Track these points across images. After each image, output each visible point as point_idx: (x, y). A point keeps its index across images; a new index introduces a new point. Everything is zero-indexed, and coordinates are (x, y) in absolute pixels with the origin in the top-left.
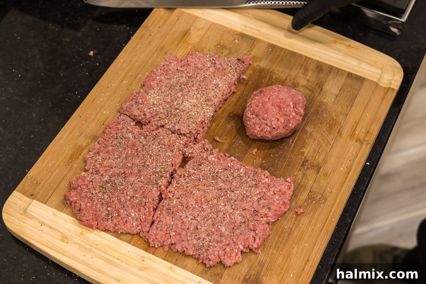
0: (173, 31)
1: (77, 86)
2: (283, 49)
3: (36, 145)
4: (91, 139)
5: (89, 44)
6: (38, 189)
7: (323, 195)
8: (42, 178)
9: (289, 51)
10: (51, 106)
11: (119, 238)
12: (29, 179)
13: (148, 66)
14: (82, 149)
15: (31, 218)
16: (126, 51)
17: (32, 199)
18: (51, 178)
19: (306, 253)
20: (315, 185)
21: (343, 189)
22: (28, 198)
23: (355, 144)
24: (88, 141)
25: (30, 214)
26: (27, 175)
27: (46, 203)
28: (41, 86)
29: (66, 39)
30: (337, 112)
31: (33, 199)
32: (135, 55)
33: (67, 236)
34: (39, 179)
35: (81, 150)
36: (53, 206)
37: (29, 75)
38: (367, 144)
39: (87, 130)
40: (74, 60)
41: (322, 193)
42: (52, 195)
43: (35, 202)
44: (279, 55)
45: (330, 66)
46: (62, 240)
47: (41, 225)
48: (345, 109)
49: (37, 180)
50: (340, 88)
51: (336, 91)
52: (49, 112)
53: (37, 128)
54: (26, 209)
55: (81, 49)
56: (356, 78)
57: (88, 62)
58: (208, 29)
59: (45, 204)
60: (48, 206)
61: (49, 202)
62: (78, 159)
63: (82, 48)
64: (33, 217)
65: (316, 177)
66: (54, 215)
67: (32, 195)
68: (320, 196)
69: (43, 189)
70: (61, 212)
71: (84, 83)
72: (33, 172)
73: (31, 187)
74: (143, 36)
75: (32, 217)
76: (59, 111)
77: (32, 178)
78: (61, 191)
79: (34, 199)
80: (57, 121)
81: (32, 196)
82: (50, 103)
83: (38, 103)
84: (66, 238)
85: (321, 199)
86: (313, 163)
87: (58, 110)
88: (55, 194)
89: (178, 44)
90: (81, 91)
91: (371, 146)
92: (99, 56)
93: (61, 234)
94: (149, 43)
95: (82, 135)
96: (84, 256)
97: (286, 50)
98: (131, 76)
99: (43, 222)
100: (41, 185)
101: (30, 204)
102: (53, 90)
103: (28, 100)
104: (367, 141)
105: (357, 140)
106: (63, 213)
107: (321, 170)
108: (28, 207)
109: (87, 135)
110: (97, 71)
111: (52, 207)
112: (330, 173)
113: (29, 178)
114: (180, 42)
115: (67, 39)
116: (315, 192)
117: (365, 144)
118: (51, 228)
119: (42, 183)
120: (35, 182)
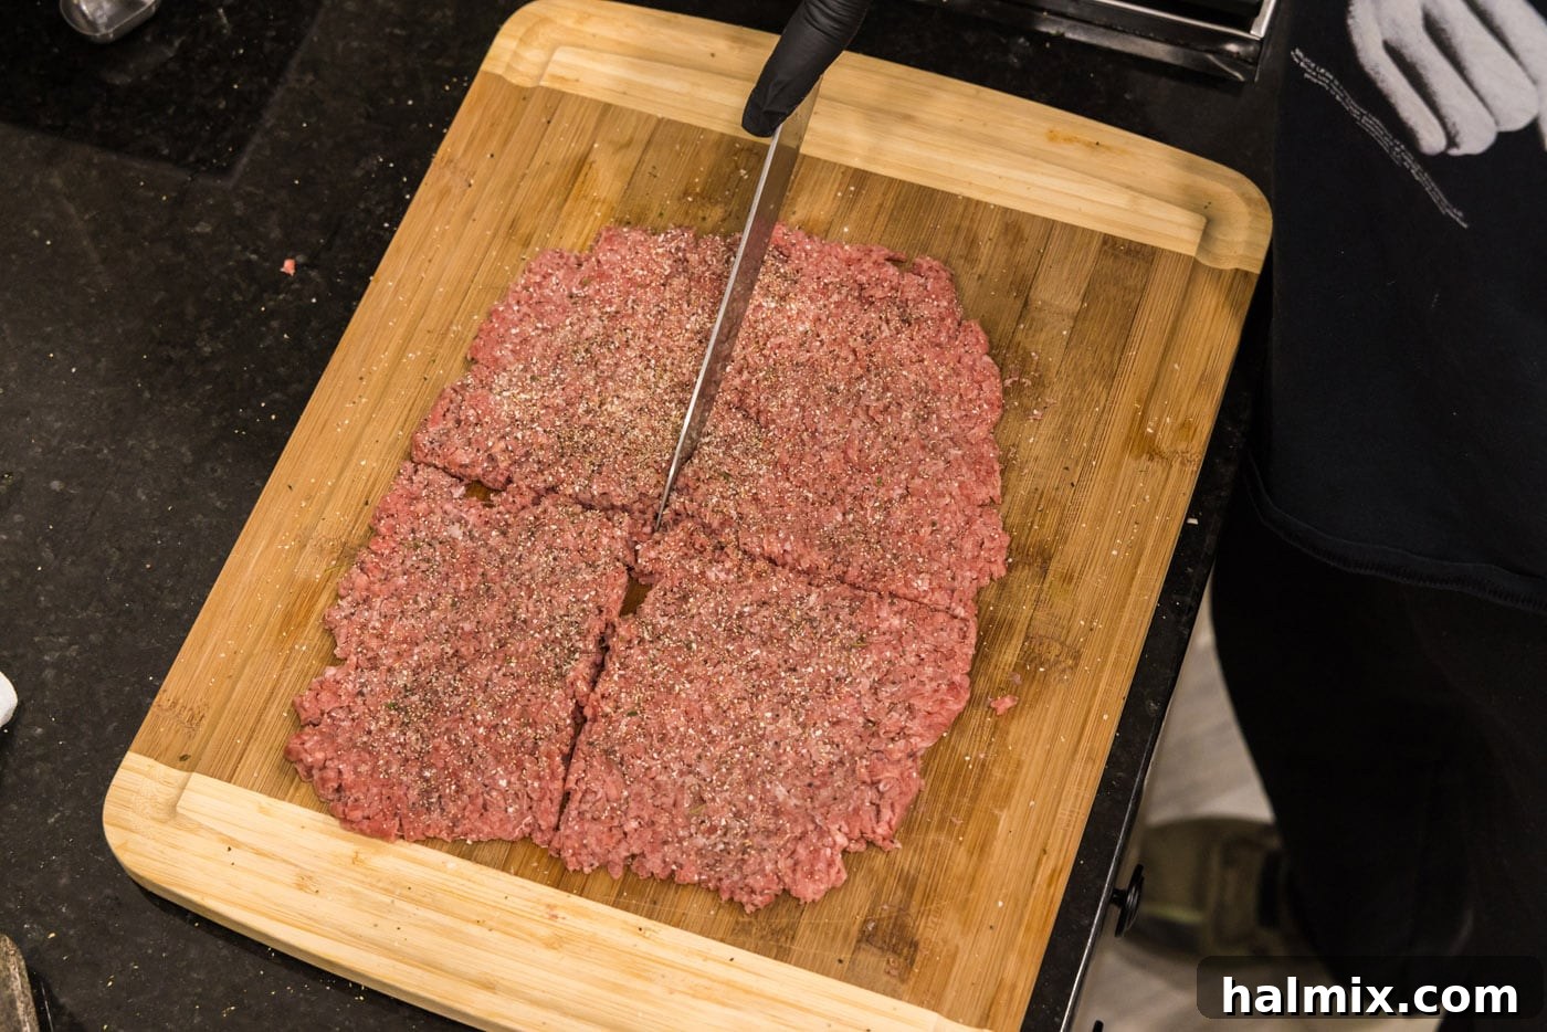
0: (537, 163)
1: (259, 381)
2: (892, 180)
3: (166, 592)
4: (335, 555)
5: (276, 234)
6: (198, 738)
7: (1068, 643)
8: (204, 700)
9: (912, 185)
10: (188, 458)
11: (469, 859)
12: (167, 710)
13: (475, 292)
14: (314, 592)
15: (190, 831)
16: (398, 250)
17: (187, 771)
18: (233, 697)
19: (1035, 830)
20: (1040, 615)
21: (1126, 616)
22: (174, 767)
23: (1148, 468)
24: (329, 564)
25: (190, 819)
26: (157, 699)
27: (232, 778)
28: (147, 395)
29: (198, 229)
30: (1084, 373)
31: (191, 769)
32: (430, 261)
33: (313, 872)
34: (195, 706)
35: (312, 597)
36: (253, 784)
37: (103, 363)
38: (1182, 463)
39: (319, 527)
40: (238, 298)
41: (1062, 639)
42: (246, 749)
43: (197, 779)
44: (881, 206)
45: (1046, 220)
46: (300, 887)
47: (229, 849)
48: (1106, 358)
49: (191, 709)
50: (1082, 292)
51: (1071, 303)
52: (186, 480)
53: (160, 536)
54: (174, 806)
55: (254, 257)
56: (1128, 252)
57: (281, 297)
58: (649, 142)
59: (229, 780)
60: (240, 786)
61: (242, 773)
62: (305, 626)
63: (254, 252)
64: (200, 826)
65: (1041, 589)
66: (262, 810)
67: (183, 758)
68: (1058, 646)
69: (215, 735)
70: (284, 799)
71: (282, 370)
72: (174, 684)
73: (177, 732)
74: (445, 193)
75: (196, 828)
76: (219, 470)
77: (175, 704)
78: (271, 735)
79: (192, 771)
80: (218, 504)
81: (185, 761)
82: (184, 449)
83: (148, 456)
84: (310, 878)
85: (1061, 658)
86: (1025, 545)
87: (213, 470)
88: (253, 747)
89: (560, 208)
90: (277, 396)
91: (1195, 468)
92: (313, 274)
93: (292, 868)
94: (469, 214)
95: (305, 546)
96: (376, 925)
97: (902, 183)
98: (429, 332)
99: (232, 839)
100: (205, 722)
101: (183, 788)
102: (186, 405)
103: (113, 447)
104: (1183, 453)
105: (1151, 455)
106: (290, 801)
107: (1054, 565)
108: (179, 797)
109: (321, 546)
110: (314, 324)
111: (251, 789)
112: (1081, 573)
113: (166, 705)
114: (566, 200)
115: (204, 228)
116: (1040, 636)
117: (1176, 465)
118: (259, 853)
119: (209, 716)
120: (186, 715)
